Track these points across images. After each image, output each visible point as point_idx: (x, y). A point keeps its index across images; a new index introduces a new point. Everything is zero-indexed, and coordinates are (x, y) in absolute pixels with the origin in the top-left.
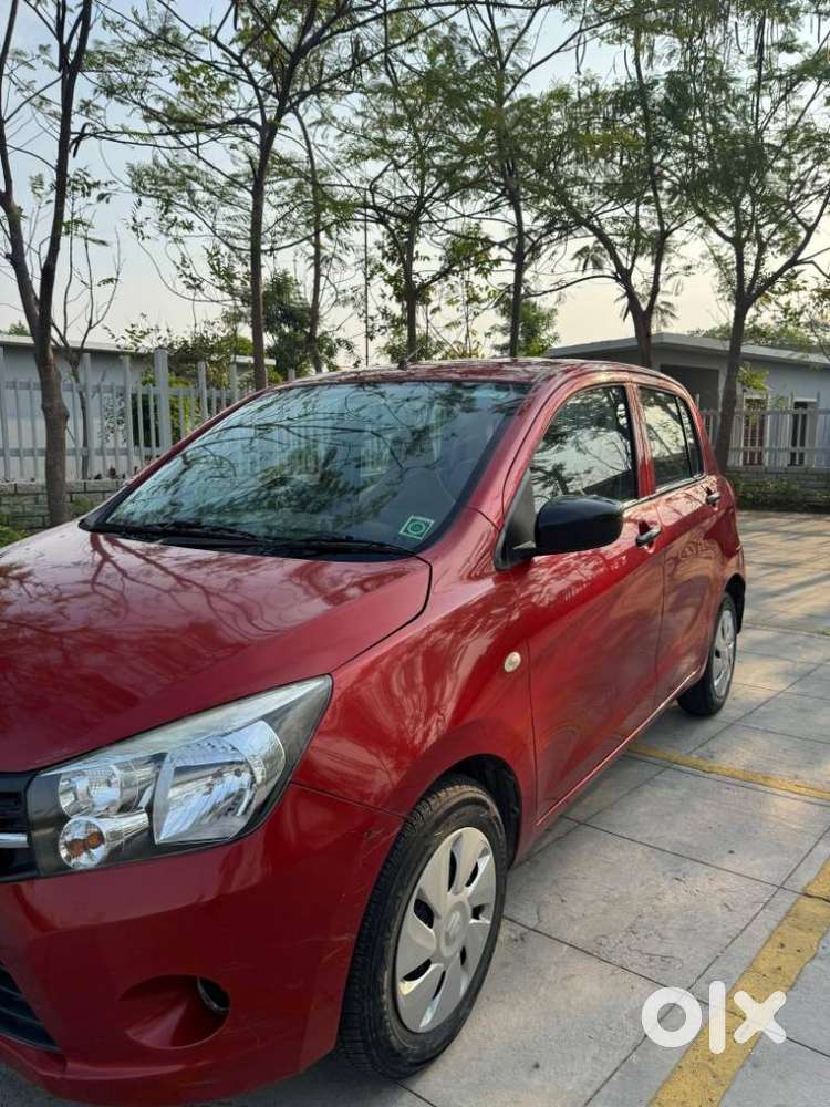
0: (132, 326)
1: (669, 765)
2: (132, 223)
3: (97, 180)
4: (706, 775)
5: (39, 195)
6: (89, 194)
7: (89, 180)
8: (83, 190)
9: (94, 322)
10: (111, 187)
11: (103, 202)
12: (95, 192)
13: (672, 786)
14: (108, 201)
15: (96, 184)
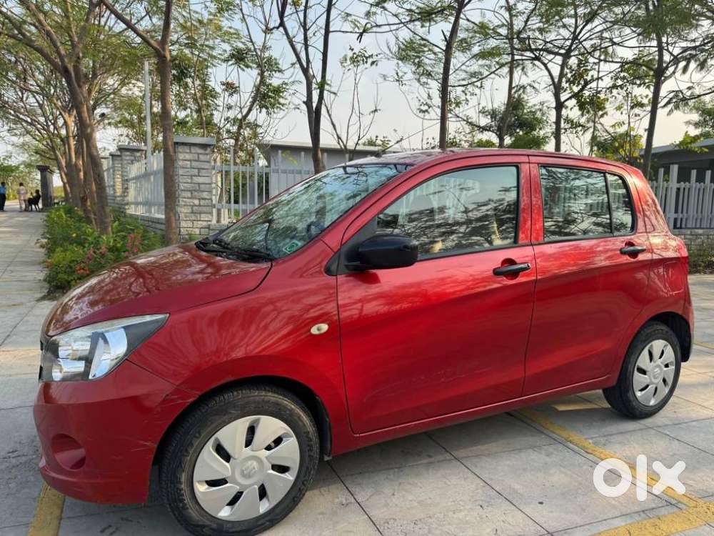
0: (384, 137)
1: (564, 443)
2: (396, 77)
3: (370, 54)
4: (585, 454)
5: (344, 67)
6: (366, 62)
7: (367, 55)
8: (363, 60)
9: (361, 136)
10: (379, 56)
11: (374, 66)
12: (370, 61)
13: (548, 455)
14: (377, 65)
15: (371, 56)
